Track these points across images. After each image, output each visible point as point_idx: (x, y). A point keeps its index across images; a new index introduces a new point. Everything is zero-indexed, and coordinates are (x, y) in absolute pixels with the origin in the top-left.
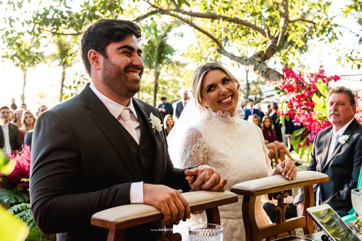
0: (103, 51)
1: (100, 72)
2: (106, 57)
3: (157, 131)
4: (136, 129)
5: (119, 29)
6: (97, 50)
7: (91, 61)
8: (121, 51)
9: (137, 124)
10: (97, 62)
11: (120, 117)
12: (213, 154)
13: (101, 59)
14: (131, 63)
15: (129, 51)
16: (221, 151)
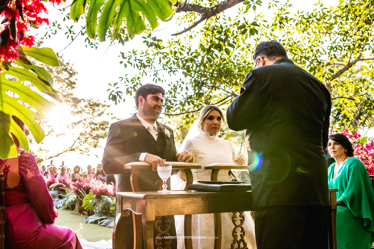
0: (145, 97)
1: (142, 106)
2: (146, 100)
3: (167, 137)
4: (156, 135)
5: (154, 89)
6: (143, 97)
7: (139, 101)
8: (153, 98)
9: (157, 133)
10: (142, 102)
11: (148, 128)
12: (198, 153)
13: (144, 100)
14: (157, 105)
15: (157, 99)
16: (202, 151)
